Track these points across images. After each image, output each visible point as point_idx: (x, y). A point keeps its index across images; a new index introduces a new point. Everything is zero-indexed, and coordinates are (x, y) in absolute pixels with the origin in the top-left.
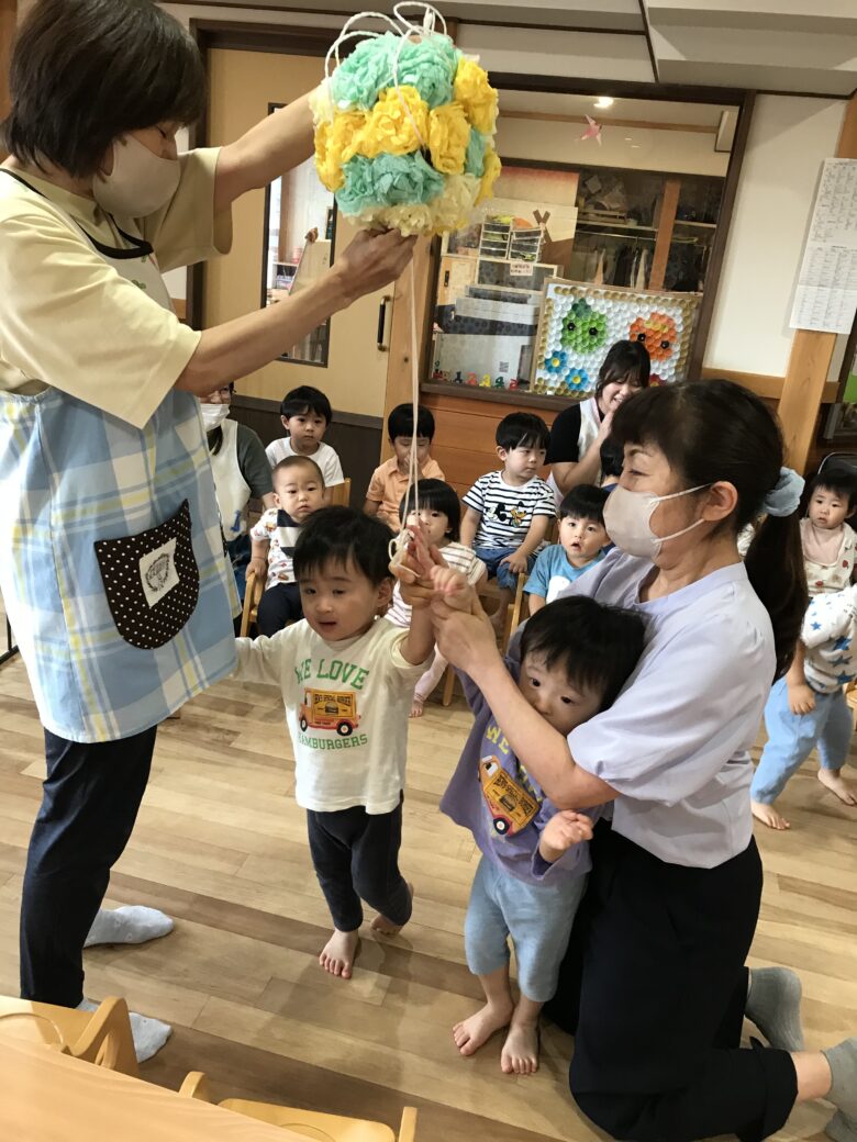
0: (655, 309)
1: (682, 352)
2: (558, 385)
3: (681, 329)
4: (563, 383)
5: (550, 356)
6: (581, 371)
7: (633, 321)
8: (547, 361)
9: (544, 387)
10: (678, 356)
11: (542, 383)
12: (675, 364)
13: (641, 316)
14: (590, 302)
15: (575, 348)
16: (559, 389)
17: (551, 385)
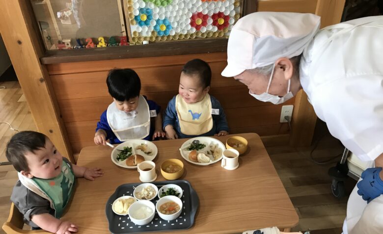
2: (150, 34)
4: (153, 32)
5: (137, 13)
6: (164, 21)
8: (136, 17)
9: (139, 38)
11: (138, 35)
15: (156, 3)
16: (151, 38)
17: (144, 35)
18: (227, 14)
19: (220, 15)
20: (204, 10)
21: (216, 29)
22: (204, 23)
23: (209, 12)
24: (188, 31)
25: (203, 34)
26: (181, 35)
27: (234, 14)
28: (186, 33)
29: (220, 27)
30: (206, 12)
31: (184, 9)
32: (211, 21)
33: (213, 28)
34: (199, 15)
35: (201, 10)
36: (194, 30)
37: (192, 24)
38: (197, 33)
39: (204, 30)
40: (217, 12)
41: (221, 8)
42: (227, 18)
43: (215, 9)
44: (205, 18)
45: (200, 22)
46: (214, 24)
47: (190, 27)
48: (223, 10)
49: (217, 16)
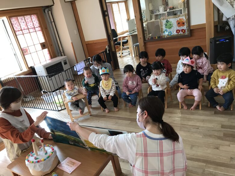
0: (180, 18)
3: (185, 20)
6: (170, 32)
7: (177, 21)
9: (165, 36)
10: (186, 25)
14: (169, 20)
15: (168, 28)
17: (166, 35)
18: (185, 29)
19: (183, 29)
21: (182, 33)
22: (179, 32)
26: (174, 35)
30: (180, 29)
31: (174, 29)
35: (178, 29)
36: (177, 34)
37: (177, 32)
38: (178, 34)
39: (179, 33)
46: (182, 32)
48: (184, 28)
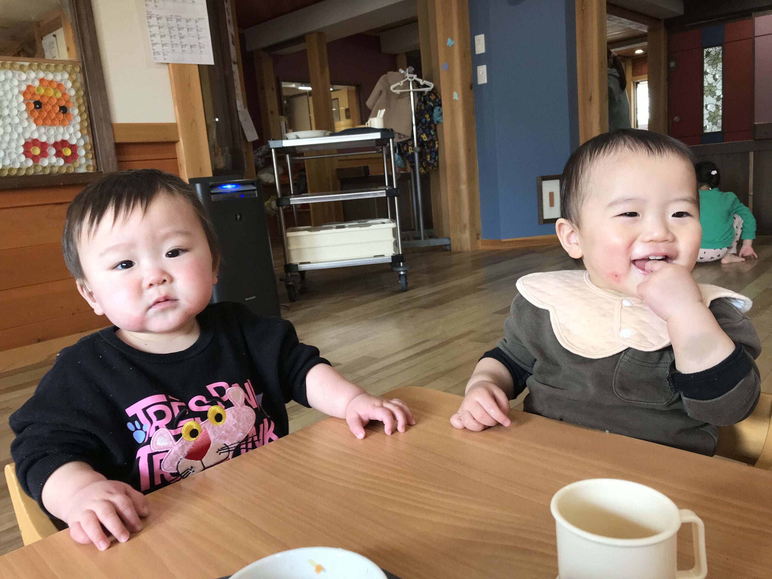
0: (41, 75)
1: (81, 115)
3: (73, 93)
7: (24, 88)
10: (79, 119)
12: (78, 127)
13: (30, 83)
18: (74, 142)
19: (64, 143)
20: (40, 136)
21: (62, 162)
22: (44, 154)
23: (48, 139)
24: (21, 163)
25: (44, 168)
26: (10, 170)
27: (82, 143)
28: (18, 166)
29: (67, 159)
30: (44, 139)
31: (11, 134)
32: (53, 151)
33: (57, 161)
34: (35, 142)
35: (36, 136)
36: (30, 163)
37: (27, 153)
38: (35, 167)
39: (45, 162)
40: (59, 139)
41: (63, 134)
42: (74, 148)
43: (56, 136)
44: (44, 146)
45: (37, 151)
46: (59, 154)
47: (23, 158)
48: (67, 137)
49: (60, 145)
